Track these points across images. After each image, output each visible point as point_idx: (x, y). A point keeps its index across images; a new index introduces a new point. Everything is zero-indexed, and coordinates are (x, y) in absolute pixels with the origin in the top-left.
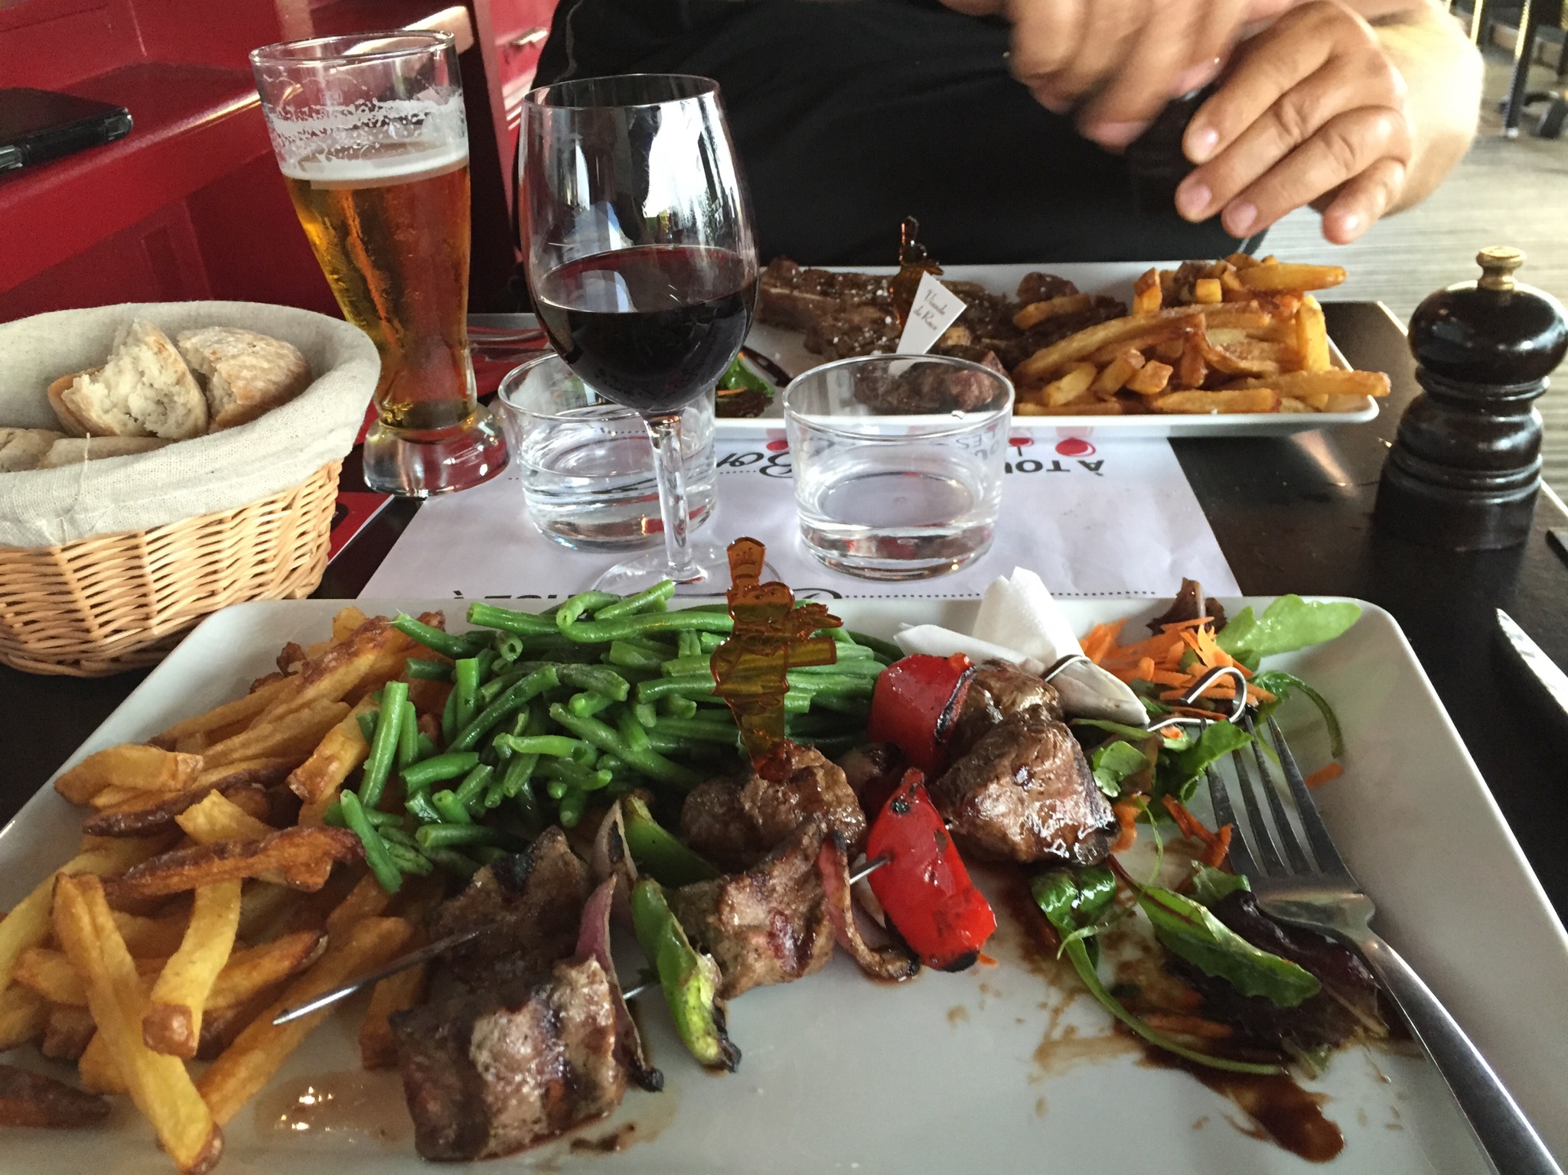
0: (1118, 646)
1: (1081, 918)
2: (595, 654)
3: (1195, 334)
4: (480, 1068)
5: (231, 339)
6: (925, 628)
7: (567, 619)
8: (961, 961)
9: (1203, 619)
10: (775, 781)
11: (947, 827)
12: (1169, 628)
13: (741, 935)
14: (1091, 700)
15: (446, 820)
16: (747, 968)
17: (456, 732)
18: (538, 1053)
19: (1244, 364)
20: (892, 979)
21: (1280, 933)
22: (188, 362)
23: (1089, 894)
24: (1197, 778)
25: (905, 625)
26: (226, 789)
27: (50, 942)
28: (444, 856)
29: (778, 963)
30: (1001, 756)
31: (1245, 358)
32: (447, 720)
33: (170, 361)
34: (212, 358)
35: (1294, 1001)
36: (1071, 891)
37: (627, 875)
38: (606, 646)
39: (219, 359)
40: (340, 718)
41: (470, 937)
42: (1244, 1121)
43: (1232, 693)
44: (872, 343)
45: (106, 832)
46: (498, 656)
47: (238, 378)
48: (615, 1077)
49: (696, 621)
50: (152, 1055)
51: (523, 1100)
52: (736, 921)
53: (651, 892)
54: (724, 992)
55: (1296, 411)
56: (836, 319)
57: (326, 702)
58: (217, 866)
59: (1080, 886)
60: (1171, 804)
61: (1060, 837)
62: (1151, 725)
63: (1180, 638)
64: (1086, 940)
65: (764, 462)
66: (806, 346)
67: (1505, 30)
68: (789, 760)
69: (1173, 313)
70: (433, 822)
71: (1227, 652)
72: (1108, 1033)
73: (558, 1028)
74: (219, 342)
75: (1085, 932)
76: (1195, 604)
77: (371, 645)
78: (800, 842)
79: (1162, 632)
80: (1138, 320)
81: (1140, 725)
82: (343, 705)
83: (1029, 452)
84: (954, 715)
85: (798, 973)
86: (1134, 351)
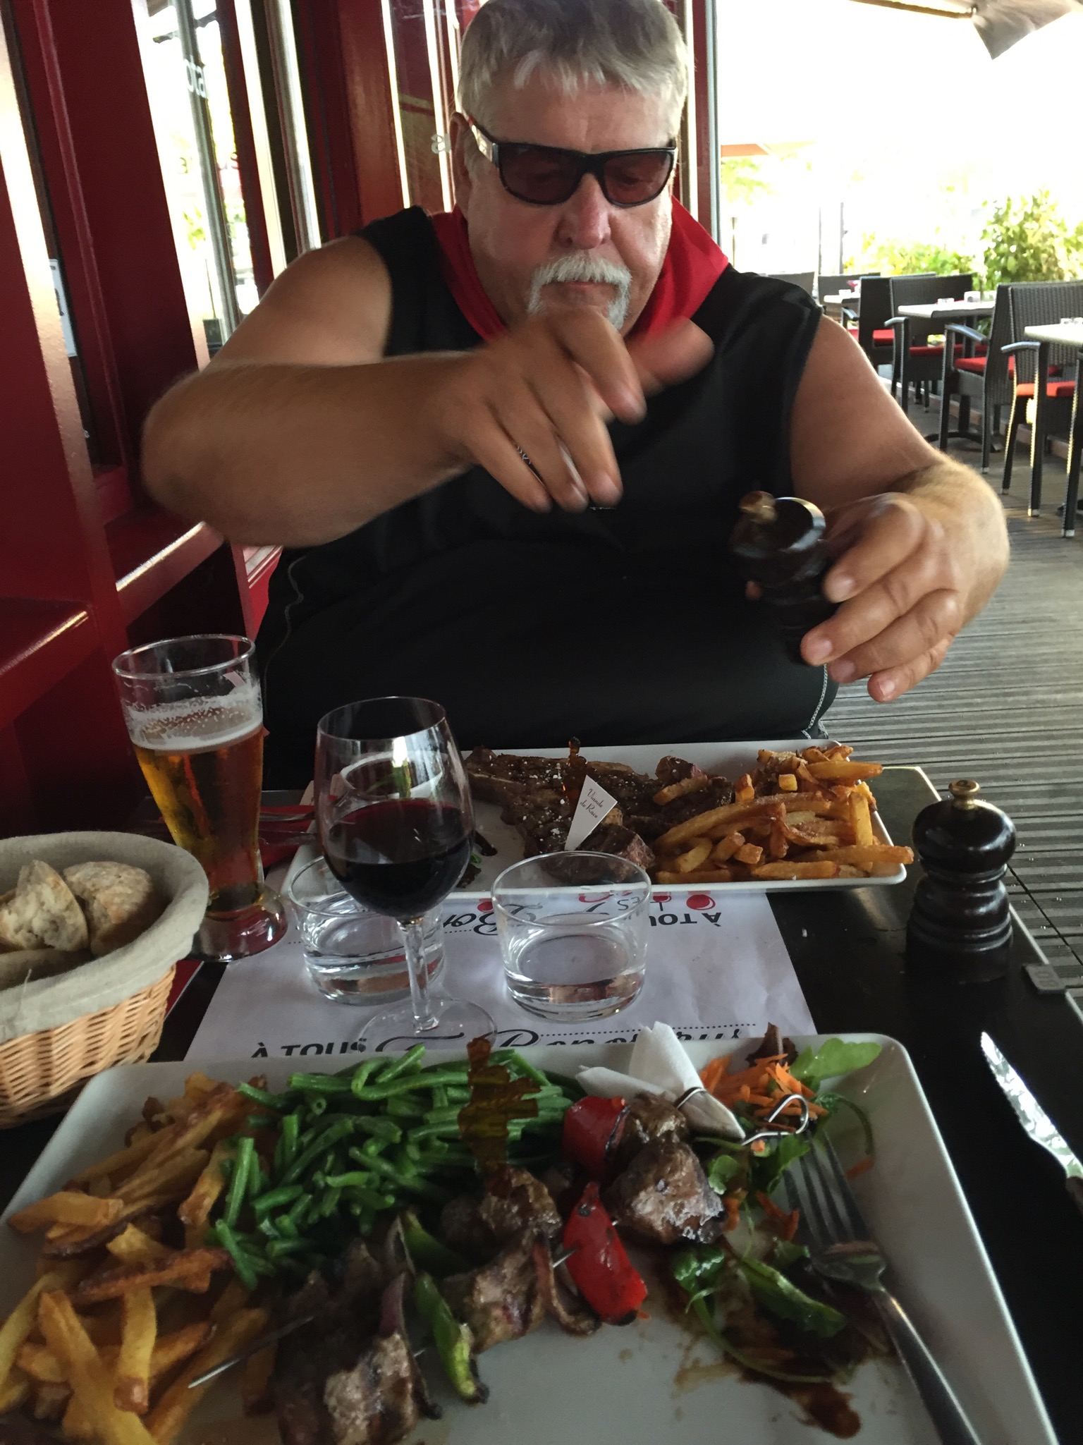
0: (727, 1074)
1: (702, 1282)
2: (376, 1108)
3: (778, 820)
4: (330, 1410)
5: (104, 873)
6: (596, 1069)
7: (358, 1085)
8: (626, 1318)
9: (782, 1056)
10: (502, 1197)
11: (614, 1224)
12: (760, 1061)
13: (486, 1309)
14: (706, 1122)
15: (284, 1236)
16: (490, 1332)
17: (285, 1169)
18: (365, 1398)
19: (813, 840)
20: (582, 1333)
21: (826, 1286)
22: (73, 891)
23: (706, 1266)
24: (777, 1178)
25: (582, 1067)
26: (134, 1220)
27: (35, 1338)
28: (286, 1262)
29: (510, 1327)
30: (647, 1171)
31: (814, 836)
32: (278, 1161)
33: (63, 893)
34: (92, 889)
35: (831, 1332)
36: (694, 1265)
37: (408, 1271)
38: (384, 1101)
39: (97, 890)
40: (205, 1163)
41: (308, 1320)
42: (803, 1416)
43: (799, 1110)
44: (551, 821)
45: (58, 1258)
46: (309, 1110)
47: (112, 904)
48: (413, 1411)
49: (443, 1079)
50: (118, 1412)
51: (356, 1429)
52: (482, 1300)
53: (427, 1282)
54: (476, 1349)
55: (852, 875)
56: (524, 800)
57: (191, 1150)
58: (139, 1279)
59: (701, 1260)
60: (759, 1195)
61: (688, 1225)
62: (747, 1138)
63: (765, 1072)
64: (706, 1298)
65: (477, 922)
66: (502, 818)
67: (1059, 443)
68: (509, 1181)
69: (762, 801)
70: (275, 1238)
71: (798, 1080)
72: (720, 1361)
73: (376, 1381)
74: (96, 875)
75: (704, 1293)
76: (776, 1044)
77: (219, 1105)
78: (520, 1242)
79: (755, 1065)
80: (739, 807)
81: (737, 1139)
82: (203, 1152)
83: (670, 907)
84: (616, 1141)
85: (522, 1333)
86: (737, 834)
